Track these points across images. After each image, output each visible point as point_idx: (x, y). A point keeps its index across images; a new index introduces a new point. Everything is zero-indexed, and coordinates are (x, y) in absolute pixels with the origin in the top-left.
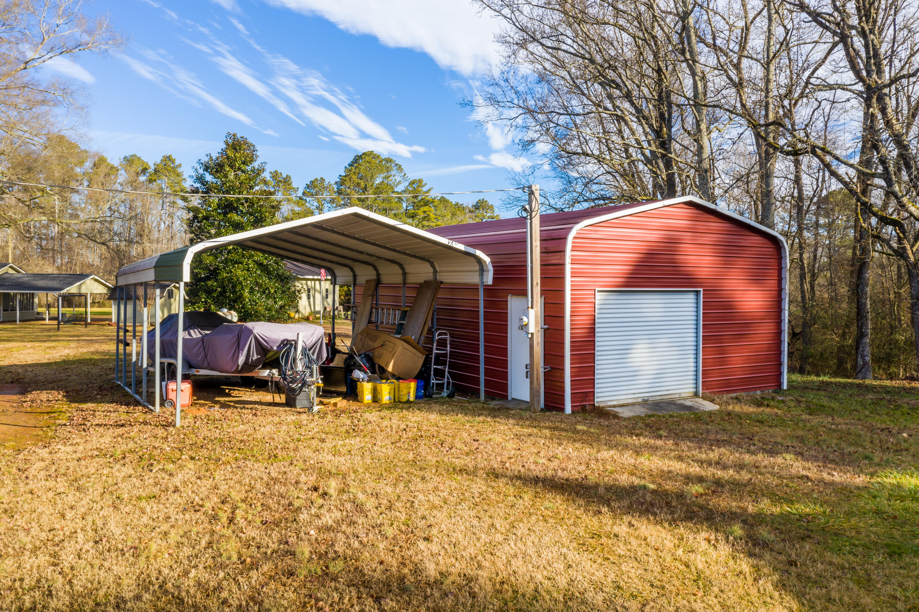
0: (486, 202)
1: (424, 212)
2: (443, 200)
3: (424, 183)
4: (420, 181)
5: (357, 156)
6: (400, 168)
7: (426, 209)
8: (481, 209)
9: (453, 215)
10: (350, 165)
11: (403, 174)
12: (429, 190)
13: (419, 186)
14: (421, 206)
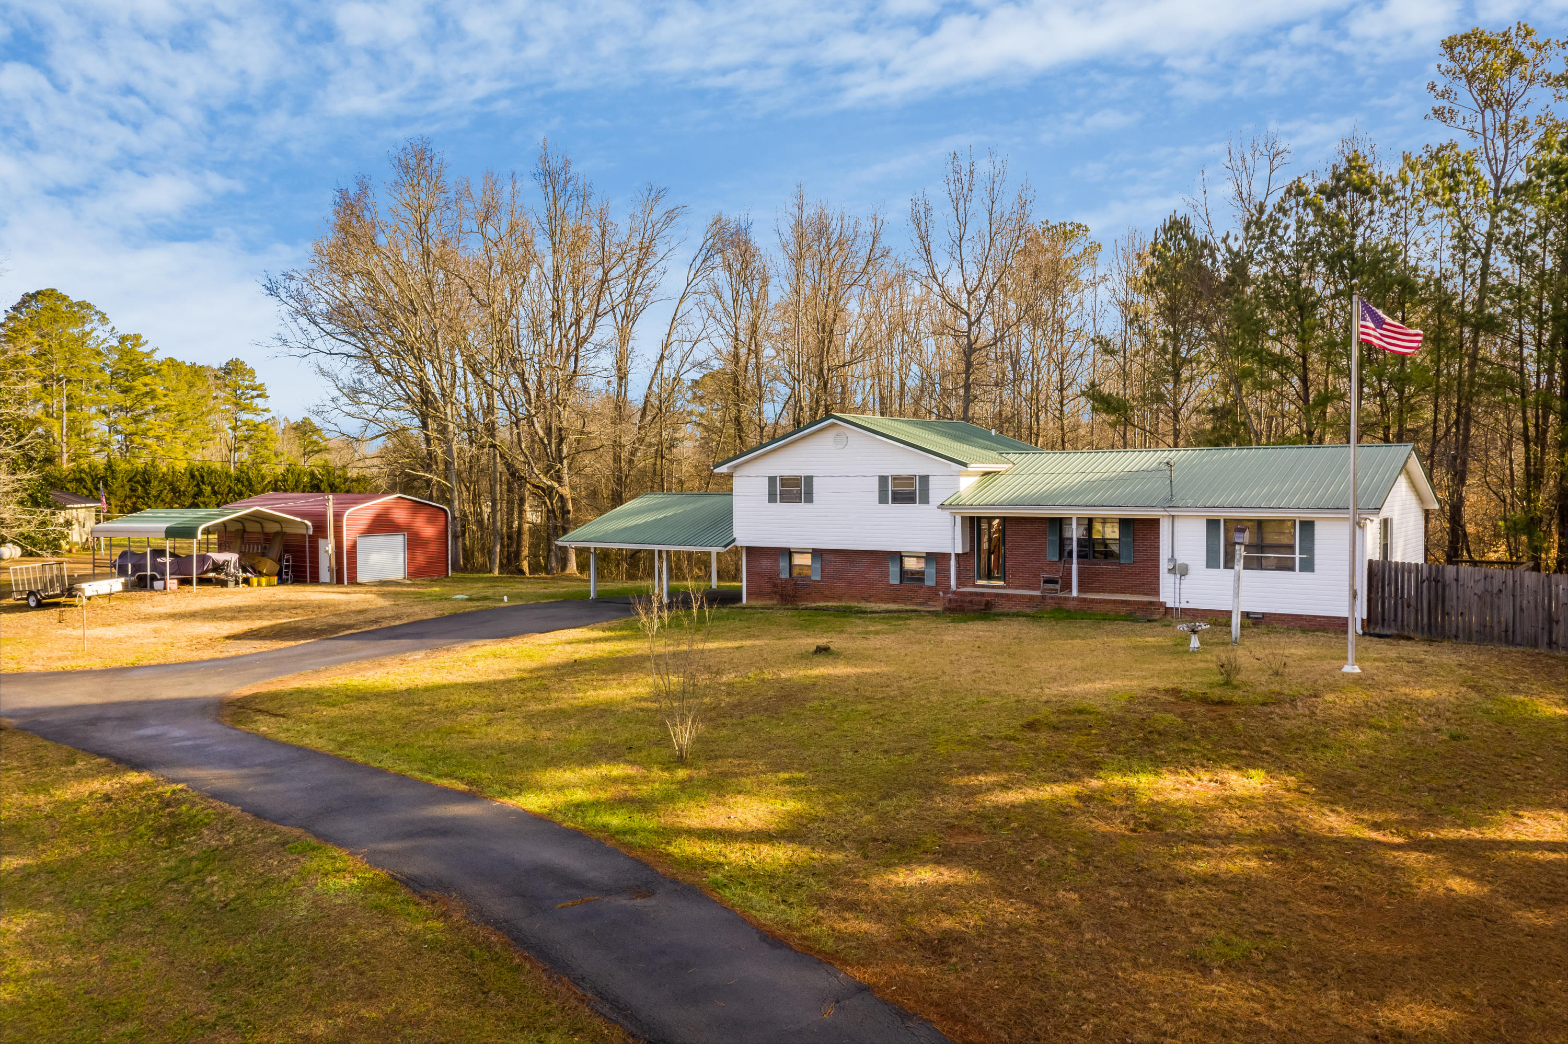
0: (242, 363)
1: (146, 385)
2: (172, 363)
3: (143, 339)
4: (137, 337)
5: (27, 294)
6: (104, 319)
7: (147, 379)
8: (234, 375)
9: (191, 385)
10: (14, 309)
11: (109, 327)
12: (153, 351)
13: (135, 346)
14: (140, 375)
